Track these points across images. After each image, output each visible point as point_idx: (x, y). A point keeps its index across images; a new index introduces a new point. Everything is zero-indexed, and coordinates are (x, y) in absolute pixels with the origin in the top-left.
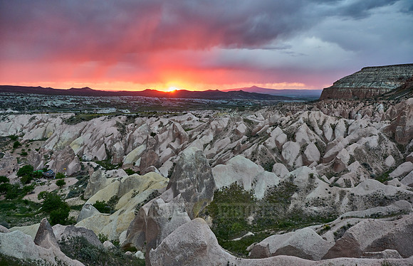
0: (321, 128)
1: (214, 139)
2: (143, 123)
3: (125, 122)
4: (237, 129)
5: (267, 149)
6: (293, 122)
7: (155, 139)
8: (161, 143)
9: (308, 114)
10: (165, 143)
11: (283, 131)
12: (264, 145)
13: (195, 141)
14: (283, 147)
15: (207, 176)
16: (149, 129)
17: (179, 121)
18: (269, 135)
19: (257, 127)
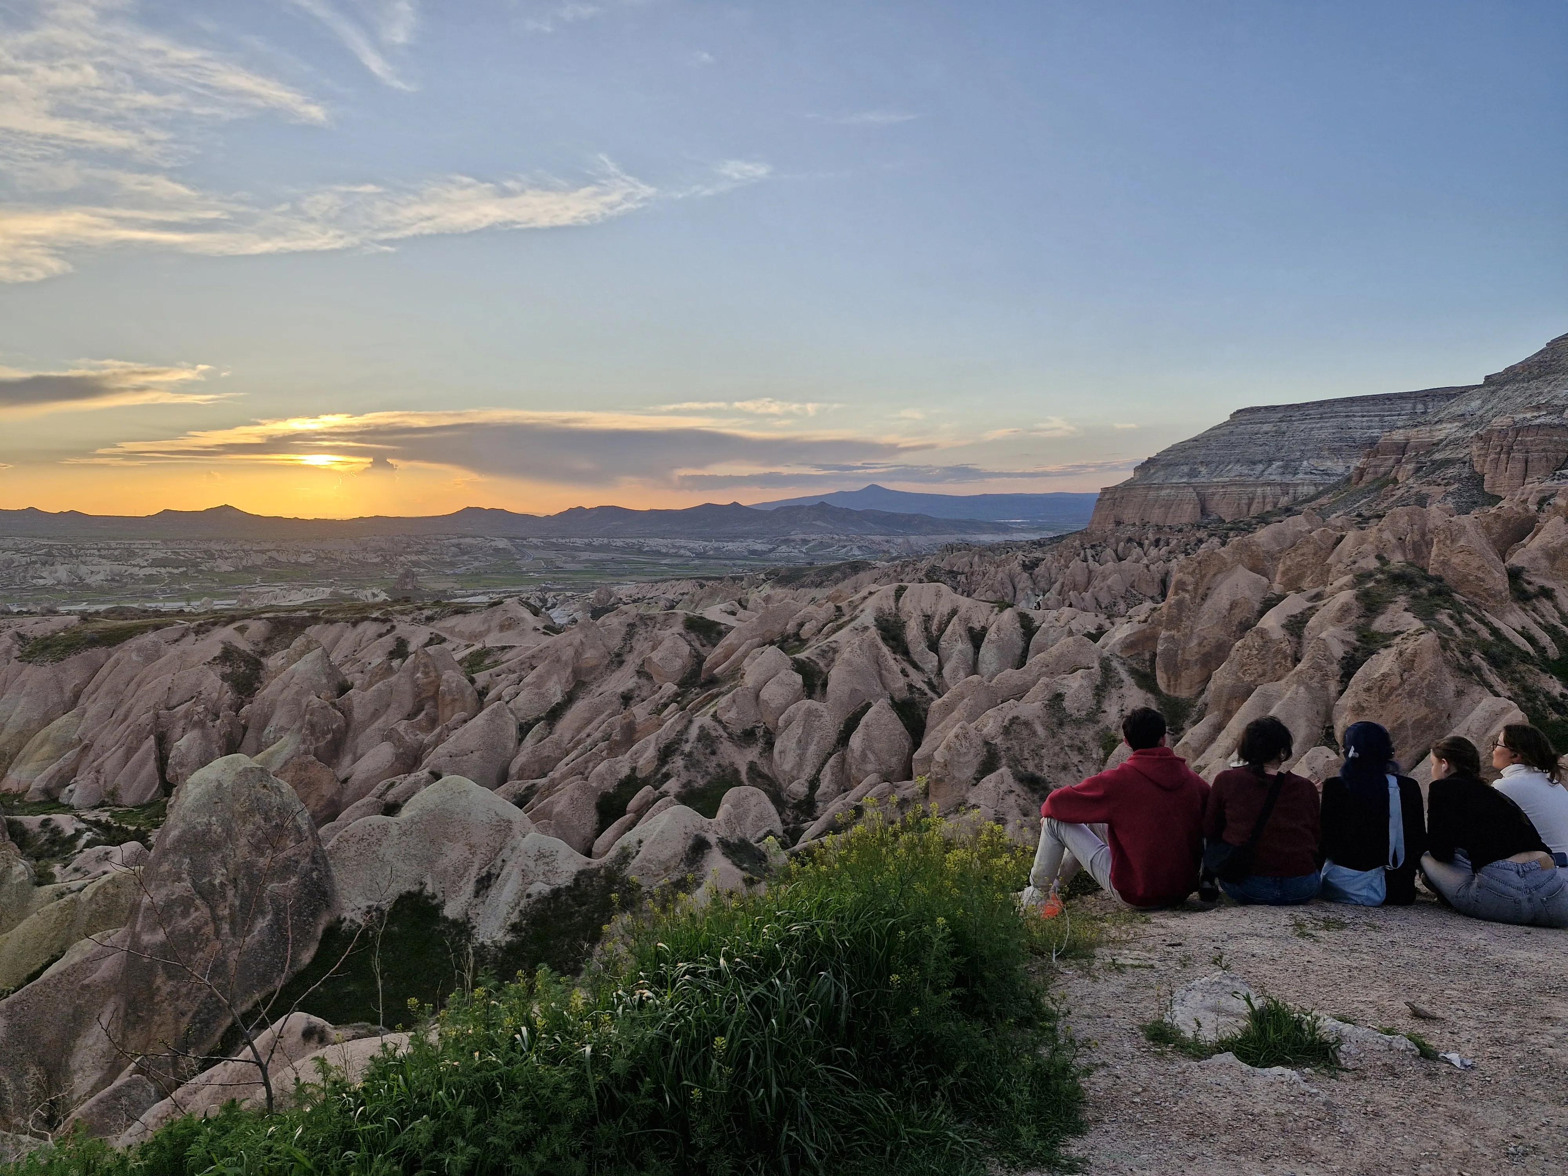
0: (934, 646)
1: (570, 699)
2: (308, 649)
3: (261, 645)
4: (650, 658)
5: (721, 731)
6: (840, 627)
7: (339, 710)
8: (365, 725)
9: (900, 592)
10: (379, 723)
11: (796, 661)
12: (714, 716)
13: (484, 712)
14: (781, 723)
15: (286, 869)
16: (332, 671)
17: (467, 634)
18: (742, 678)
19: (718, 650)
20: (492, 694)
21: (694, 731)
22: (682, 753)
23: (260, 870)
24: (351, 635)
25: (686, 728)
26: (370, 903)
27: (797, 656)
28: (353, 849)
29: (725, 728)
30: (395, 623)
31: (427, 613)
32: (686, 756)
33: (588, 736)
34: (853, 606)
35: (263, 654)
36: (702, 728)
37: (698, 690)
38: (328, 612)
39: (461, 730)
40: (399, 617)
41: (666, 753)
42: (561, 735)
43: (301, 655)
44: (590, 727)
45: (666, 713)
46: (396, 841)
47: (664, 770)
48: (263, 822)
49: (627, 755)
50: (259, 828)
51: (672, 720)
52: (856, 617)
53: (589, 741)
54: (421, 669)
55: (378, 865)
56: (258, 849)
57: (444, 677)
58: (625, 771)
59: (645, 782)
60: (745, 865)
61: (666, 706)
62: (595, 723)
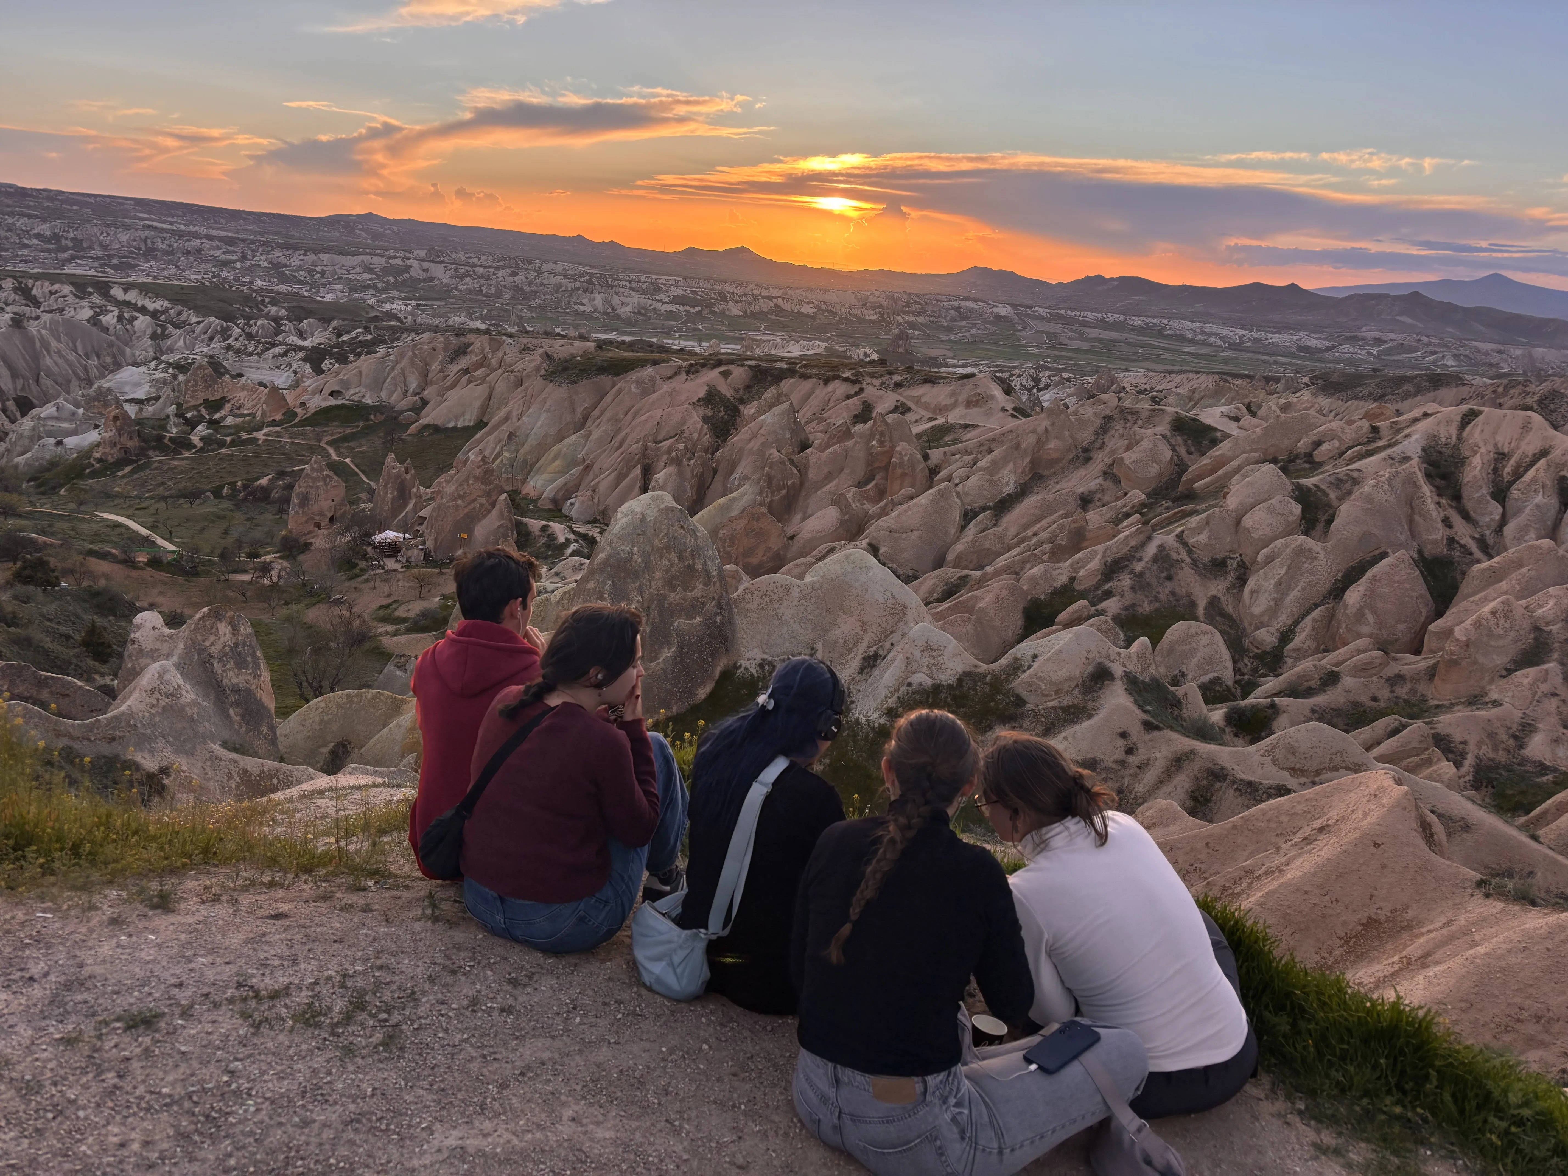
1: (1023, 492)
2: (777, 401)
3: (741, 392)
4: (1122, 459)
5: (1184, 555)
6: (1369, 453)
7: (796, 467)
8: (818, 486)
9: (1468, 418)
10: (830, 487)
11: (1299, 487)
12: (1180, 537)
13: (930, 491)
14: (1260, 558)
15: (693, 608)
16: (796, 427)
17: (932, 406)
18: (1224, 497)
19: (1205, 461)
20: (943, 474)
21: (1151, 550)
22: (1132, 572)
23: (670, 604)
24: (822, 392)
25: (1143, 545)
26: (765, 656)
27: (1302, 481)
28: (756, 602)
29: (1190, 552)
30: (864, 386)
31: (897, 378)
32: (1135, 575)
33: (1035, 534)
34: (1397, 429)
35: (742, 401)
36: (1161, 548)
37: (1170, 503)
38: (804, 366)
39: (905, 506)
40: (869, 380)
41: (1112, 569)
42: (1006, 529)
43: (771, 406)
44: (1038, 526)
45: (1125, 524)
46: (795, 603)
47: (1107, 587)
48: (677, 561)
49: (1068, 563)
50: (672, 565)
51: (1127, 533)
52: (1396, 443)
53: (1034, 540)
54: (878, 437)
55: (776, 622)
56: (670, 584)
57: (898, 449)
58: (1062, 579)
59: (1082, 595)
60: (1149, 708)
61: (1127, 515)
62: (1044, 523)
